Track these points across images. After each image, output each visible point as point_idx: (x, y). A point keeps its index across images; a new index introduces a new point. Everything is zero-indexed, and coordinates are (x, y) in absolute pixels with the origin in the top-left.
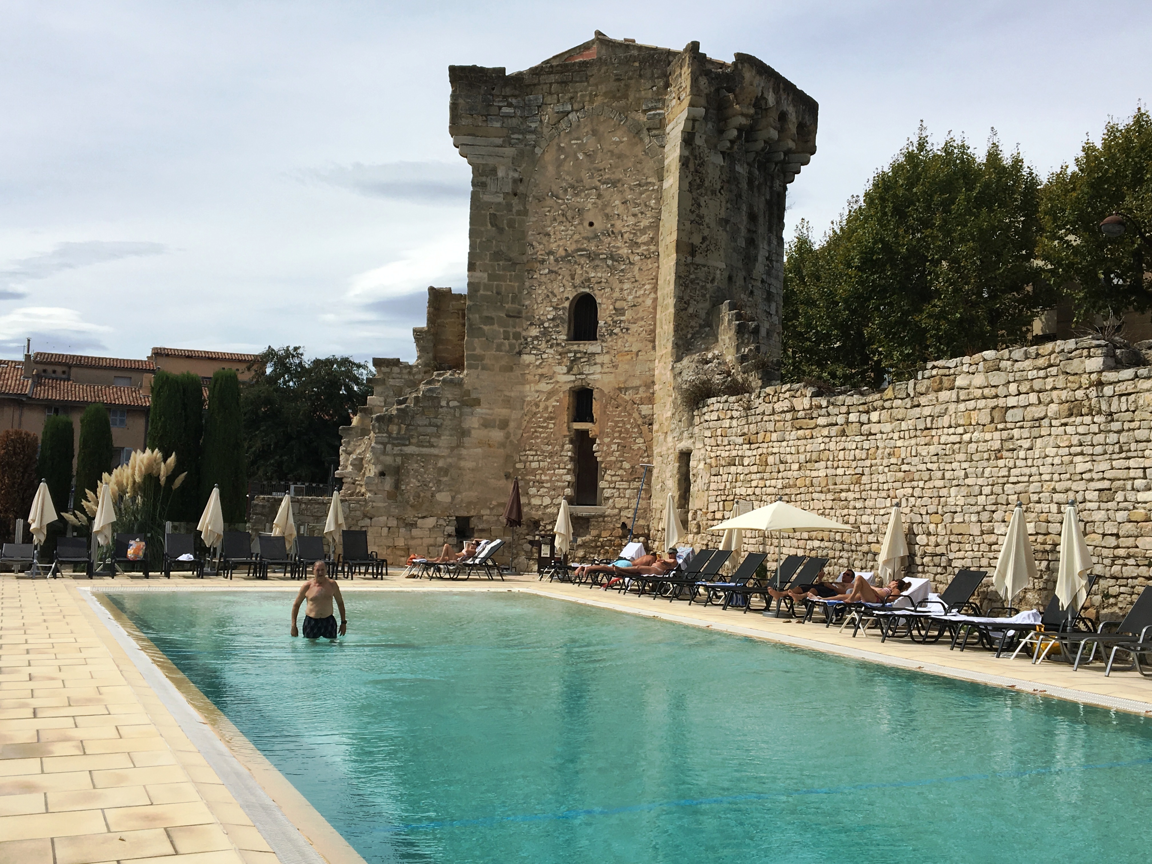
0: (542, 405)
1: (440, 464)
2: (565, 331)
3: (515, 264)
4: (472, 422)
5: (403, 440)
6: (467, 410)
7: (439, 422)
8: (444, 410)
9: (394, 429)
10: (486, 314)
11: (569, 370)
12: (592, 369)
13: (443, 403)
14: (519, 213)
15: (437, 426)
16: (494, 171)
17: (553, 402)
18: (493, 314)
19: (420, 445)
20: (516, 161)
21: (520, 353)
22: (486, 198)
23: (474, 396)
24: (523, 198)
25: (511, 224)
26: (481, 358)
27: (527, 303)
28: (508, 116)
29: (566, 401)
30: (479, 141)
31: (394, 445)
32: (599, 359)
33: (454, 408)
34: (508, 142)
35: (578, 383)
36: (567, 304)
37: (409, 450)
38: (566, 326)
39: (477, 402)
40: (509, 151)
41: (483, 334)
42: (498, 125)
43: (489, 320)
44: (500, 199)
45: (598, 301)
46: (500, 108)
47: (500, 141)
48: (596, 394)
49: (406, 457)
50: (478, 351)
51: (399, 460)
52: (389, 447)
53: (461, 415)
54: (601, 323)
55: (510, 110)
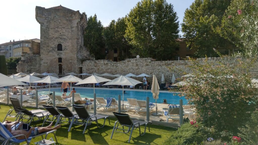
0: (53, 60)
1: (37, 69)
2: (57, 49)
3: (48, 38)
4: (42, 62)
5: (31, 66)
6: (41, 61)
7: (37, 63)
8: (37, 61)
9: (29, 64)
10: (44, 46)
11: (58, 55)
12: (62, 55)
13: (37, 60)
14: (48, 30)
15: (36, 63)
16: (44, 24)
17: (55, 60)
18: (45, 46)
19: (33, 66)
20: (47, 22)
21: (49, 52)
22: (43, 28)
23: (42, 58)
24: (49, 28)
25: (47, 32)
26: (43, 53)
27: (50, 44)
28: (46, 15)
29: (58, 59)
30: (41, 18)
31: (29, 66)
32: (63, 54)
33: (39, 60)
34: (46, 19)
35: (59, 57)
36: (57, 45)
37: (32, 67)
38: (57, 48)
39: (43, 60)
40: (46, 21)
41: (43, 49)
42: (44, 16)
43: (44, 47)
44: (45, 28)
45: (62, 45)
46: (44, 14)
47: (44, 19)
48: (62, 59)
49: (31, 68)
50: (42, 52)
51: (30, 69)
52: (28, 67)
53: (40, 61)
54: (63, 48)
55: (46, 14)
